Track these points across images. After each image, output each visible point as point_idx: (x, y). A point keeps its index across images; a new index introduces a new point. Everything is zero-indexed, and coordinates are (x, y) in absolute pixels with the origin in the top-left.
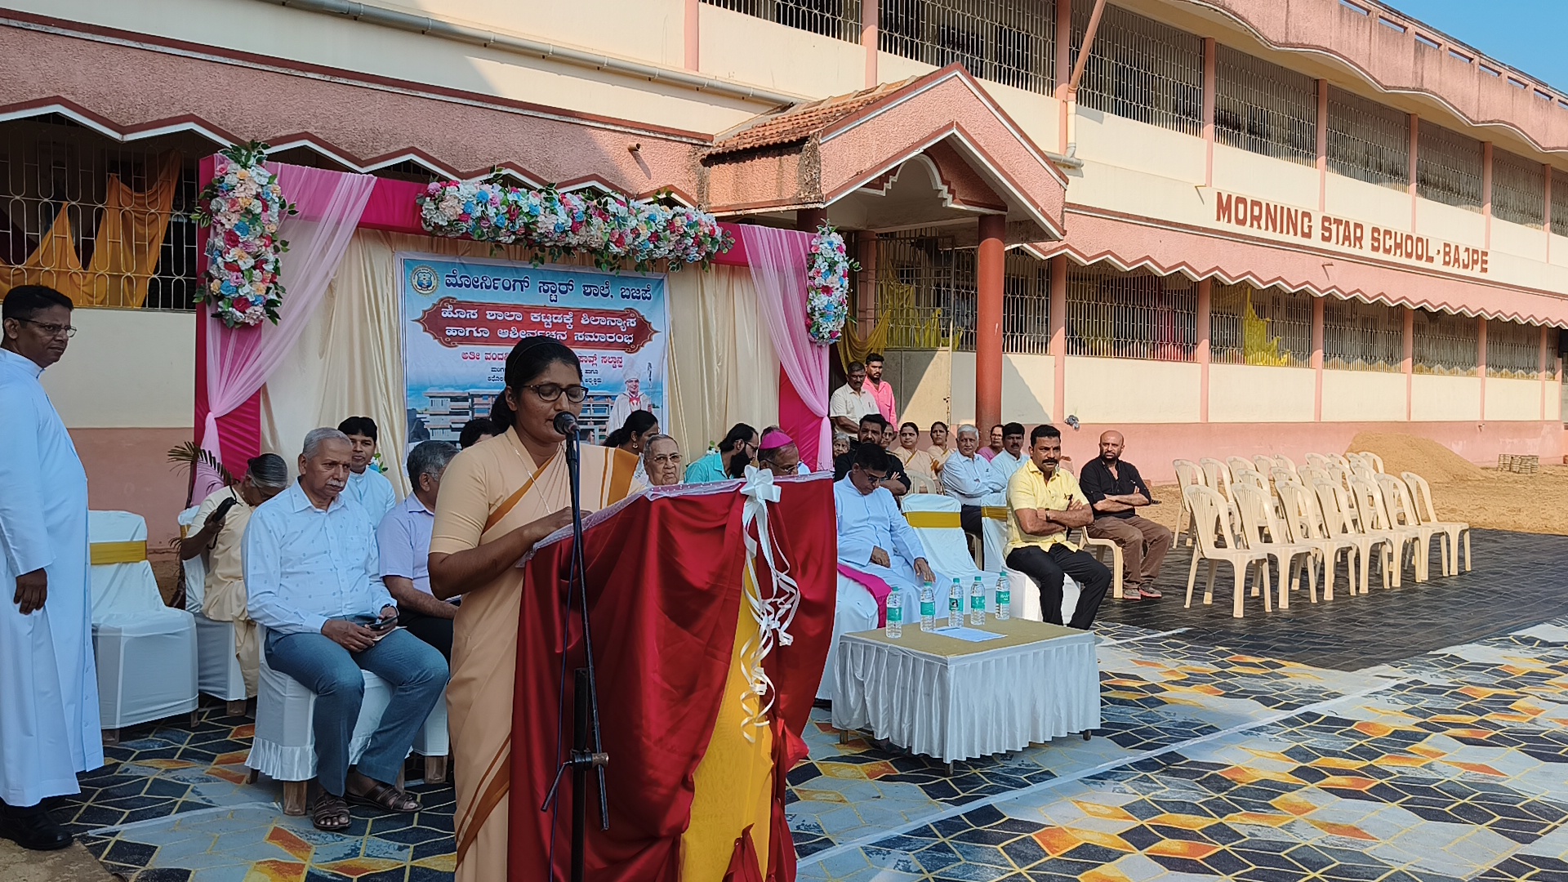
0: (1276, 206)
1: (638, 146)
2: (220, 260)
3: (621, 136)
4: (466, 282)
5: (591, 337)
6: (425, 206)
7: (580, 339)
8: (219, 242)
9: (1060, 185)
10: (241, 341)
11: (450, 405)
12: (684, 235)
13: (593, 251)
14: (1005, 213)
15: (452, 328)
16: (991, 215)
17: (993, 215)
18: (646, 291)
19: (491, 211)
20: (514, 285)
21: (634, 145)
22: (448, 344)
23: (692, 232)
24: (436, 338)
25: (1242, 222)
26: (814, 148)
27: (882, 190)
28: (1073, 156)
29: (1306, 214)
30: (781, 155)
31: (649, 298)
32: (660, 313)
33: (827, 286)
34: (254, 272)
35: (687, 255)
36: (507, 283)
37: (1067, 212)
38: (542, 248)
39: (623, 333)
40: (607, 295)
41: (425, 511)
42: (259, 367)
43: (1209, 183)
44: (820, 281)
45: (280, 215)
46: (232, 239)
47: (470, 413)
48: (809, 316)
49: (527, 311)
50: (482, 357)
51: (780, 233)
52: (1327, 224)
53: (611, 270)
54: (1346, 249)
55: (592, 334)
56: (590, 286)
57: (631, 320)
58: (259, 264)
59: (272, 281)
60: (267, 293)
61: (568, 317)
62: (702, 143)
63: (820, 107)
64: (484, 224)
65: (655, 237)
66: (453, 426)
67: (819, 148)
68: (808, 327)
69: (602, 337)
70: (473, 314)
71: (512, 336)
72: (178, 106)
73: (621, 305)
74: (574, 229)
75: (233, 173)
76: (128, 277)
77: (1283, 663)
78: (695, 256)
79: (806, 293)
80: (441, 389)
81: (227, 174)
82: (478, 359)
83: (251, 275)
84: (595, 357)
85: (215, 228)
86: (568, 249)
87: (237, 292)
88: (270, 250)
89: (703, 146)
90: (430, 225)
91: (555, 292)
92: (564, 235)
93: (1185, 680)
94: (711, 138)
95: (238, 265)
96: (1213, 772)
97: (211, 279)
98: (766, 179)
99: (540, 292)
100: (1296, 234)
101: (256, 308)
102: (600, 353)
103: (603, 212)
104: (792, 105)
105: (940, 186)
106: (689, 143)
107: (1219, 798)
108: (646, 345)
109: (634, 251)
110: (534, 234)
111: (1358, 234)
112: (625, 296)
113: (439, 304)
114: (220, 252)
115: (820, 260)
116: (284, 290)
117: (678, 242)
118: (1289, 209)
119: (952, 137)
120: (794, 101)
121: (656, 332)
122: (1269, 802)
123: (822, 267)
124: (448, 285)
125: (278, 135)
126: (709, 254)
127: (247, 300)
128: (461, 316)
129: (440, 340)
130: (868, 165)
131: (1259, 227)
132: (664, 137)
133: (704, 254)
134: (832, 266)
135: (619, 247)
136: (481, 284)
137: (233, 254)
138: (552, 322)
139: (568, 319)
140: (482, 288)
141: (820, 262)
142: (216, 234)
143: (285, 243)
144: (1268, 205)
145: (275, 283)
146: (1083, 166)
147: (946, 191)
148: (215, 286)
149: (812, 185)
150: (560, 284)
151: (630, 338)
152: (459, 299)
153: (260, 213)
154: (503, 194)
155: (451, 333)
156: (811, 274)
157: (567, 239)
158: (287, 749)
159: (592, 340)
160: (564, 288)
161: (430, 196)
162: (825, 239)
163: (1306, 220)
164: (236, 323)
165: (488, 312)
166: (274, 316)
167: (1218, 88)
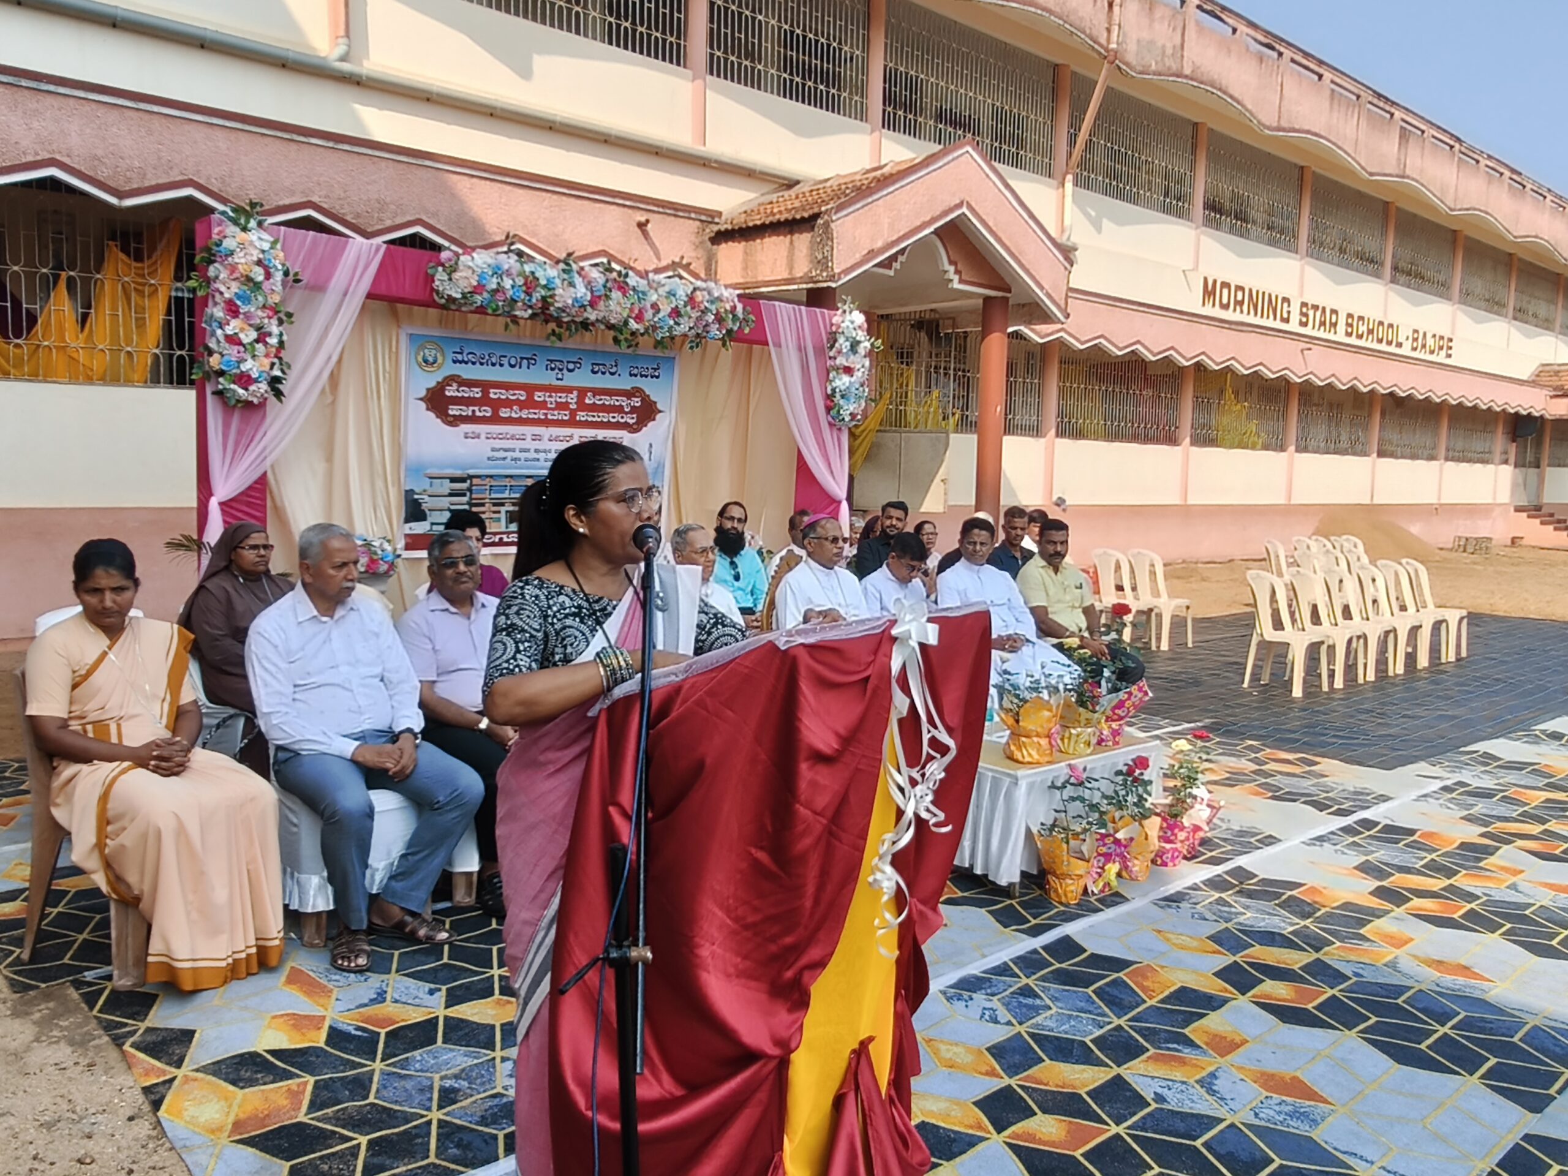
0: (1258, 292)
1: (648, 221)
2: (219, 332)
3: (630, 211)
4: (472, 359)
5: (594, 416)
6: (438, 277)
8: (219, 312)
9: (1066, 267)
10: (245, 421)
11: (448, 486)
12: (705, 311)
13: (611, 327)
14: (1008, 295)
15: (456, 407)
16: (995, 298)
17: (997, 297)
18: (655, 370)
19: (507, 283)
20: (520, 362)
21: (643, 219)
22: (451, 424)
23: (713, 308)
24: (439, 417)
25: (1225, 307)
26: (827, 225)
27: (892, 269)
28: (1068, 239)
29: (1286, 300)
30: (791, 233)
31: (657, 377)
32: (665, 393)
33: (848, 367)
34: (257, 346)
35: (707, 332)
36: (513, 361)
37: (1071, 297)
38: (559, 322)
40: (616, 373)
41: (447, 610)
42: (265, 449)
43: (1196, 268)
44: (841, 361)
45: (284, 284)
46: (233, 310)
48: (830, 397)
49: (532, 389)
50: (483, 436)
51: (800, 310)
52: (1304, 310)
53: (629, 347)
54: (1321, 334)
56: (599, 364)
57: (636, 399)
58: (262, 337)
59: (276, 356)
60: (272, 368)
61: (572, 396)
62: (710, 219)
63: (828, 184)
64: (500, 297)
65: (676, 313)
67: (833, 225)
68: (828, 409)
70: (477, 393)
71: (513, 415)
72: (176, 171)
73: (628, 384)
74: (593, 304)
75: (231, 237)
76: (128, 353)
77: (1318, 759)
78: (715, 334)
79: (826, 374)
80: (442, 470)
81: (225, 237)
82: (479, 438)
83: (254, 349)
85: (213, 297)
86: (585, 325)
87: (238, 367)
88: (274, 322)
90: (443, 297)
92: (582, 310)
93: (1227, 779)
94: (720, 214)
95: (239, 339)
96: (1290, 893)
97: (211, 353)
98: (776, 258)
99: (546, 369)
100: (1275, 319)
101: (260, 385)
103: (623, 287)
104: (798, 182)
105: (947, 267)
106: (697, 219)
107: (1305, 927)
109: (655, 328)
110: (552, 308)
111: (1334, 320)
112: (634, 375)
113: (443, 382)
114: (220, 323)
115: (841, 340)
116: (289, 367)
117: (699, 319)
118: (1270, 296)
119: (962, 216)
120: (799, 178)
121: (661, 412)
122: (1361, 931)
123: (843, 347)
124: (454, 362)
125: (281, 203)
126: (729, 332)
127: (249, 376)
128: (464, 394)
129: (443, 419)
130: (879, 244)
131: (1242, 312)
132: (672, 212)
133: (724, 332)
134: (854, 345)
135: (638, 323)
136: (487, 361)
137: (234, 326)
138: (556, 401)
139: (572, 399)
140: (488, 365)
141: (843, 344)
142: (216, 304)
143: (289, 315)
144: (1251, 290)
145: (280, 359)
146: (1078, 250)
147: (953, 272)
148: (214, 361)
149: (824, 263)
150: (568, 362)
152: (464, 377)
153: (262, 281)
154: (518, 264)
155: (455, 412)
156: (832, 354)
157: (585, 314)
158: (303, 877)
160: (571, 366)
161: (443, 265)
162: (848, 317)
163: (1286, 305)
164: (238, 401)
165: (491, 391)
166: (279, 394)
167: (1208, 174)
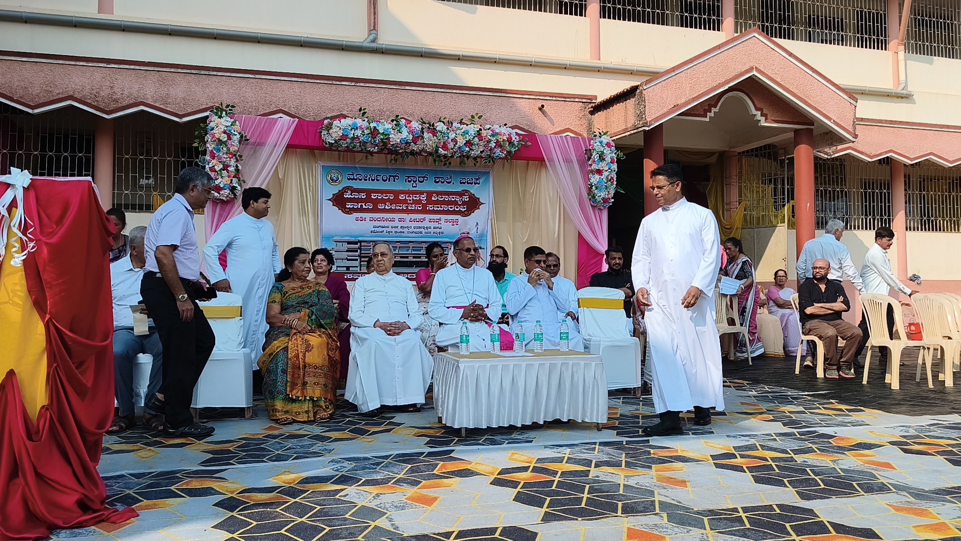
1: (543, 106)
3: (533, 101)
4: (360, 178)
5: (438, 207)
6: (323, 135)
7: (430, 209)
8: (207, 157)
9: (851, 103)
11: (346, 246)
14: (812, 127)
15: (350, 204)
16: (800, 129)
17: (802, 129)
18: (477, 179)
19: (359, 133)
20: (389, 178)
21: (541, 105)
22: (347, 213)
23: (495, 139)
24: (340, 209)
26: (642, 93)
27: (706, 117)
28: (905, 89)
30: (626, 100)
31: (479, 184)
32: (485, 192)
33: (599, 169)
34: (223, 171)
35: (494, 154)
36: (385, 178)
37: (857, 124)
38: (395, 152)
39: (460, 205)
40: (451, 182)
44: (594, 167)
45: (240, 142)
46: (213, 157)
47: (359, 251)
48: (589, 189)
49: (397, 193)
50: (368, 219)
55: (439, 206)
56: (439, 178)
57: (466, 197)
58: (226, 167)
60: (231, 182)
61: (423, 196)
62: (589, 101)
64: (356, 141)
65: (469, 143)
66: (348, 258)
68: (589, 195)
69: (445, 208)
70: (363, 196)
71: (386, 207)
73: (460, 188)
75: (214, 122)
78: (500, 154)
79: (586, 174)
80: (342, 237)
81: (211, 121)
82: (365, 221)
84: (440, 219)
85: (206, 150)
86: (413, 153)
88: (233, 160)
89: (590, 103)
90: (326, 144)
91: (416, 181)
92: (408, 145)
94: (596, 97)
95: (215, 168)
98: (619, 117)
99: (406, 182)
101: (226, 191)
102: (443, 217)
103: (434, 131)
105: (754, 112)
106: (580, 102)
108: (475, 212)
109: (455, 152)
110: (390, 145)
112: (463, 183)
113: (343, 190)
114: (208, 162)
115: (594, 154)
117: (486, 146)
119: (754, 77)
121: (483, 204)
123: (595, 158)
124: (349, 179)
126: (509, 152)
127: (220, 186)
128: (356, 197)
129: (342, 211)
130: (683, 100)
132: (563, 99)
133: (505, 153)
134: (602, 158)
135: (445, 151)
136: (369, 178)
137: (214, 162)
138: (413, 199)
139: (423, 198)
140: (369, 180)
141: (595, 156)
142: (207, 153)
143: (242, 157)
146: (913, 95)
147: (760, 115)
149: (641, 116)
150: (419, 177)
151: (464, 208)
152: (355, 187)
153: (226, 141)
155: (349, 206)
157: (411, 147)
159: (438, 209)
160: (421, 179)
164: (216, 199)
165: (372, 194)
